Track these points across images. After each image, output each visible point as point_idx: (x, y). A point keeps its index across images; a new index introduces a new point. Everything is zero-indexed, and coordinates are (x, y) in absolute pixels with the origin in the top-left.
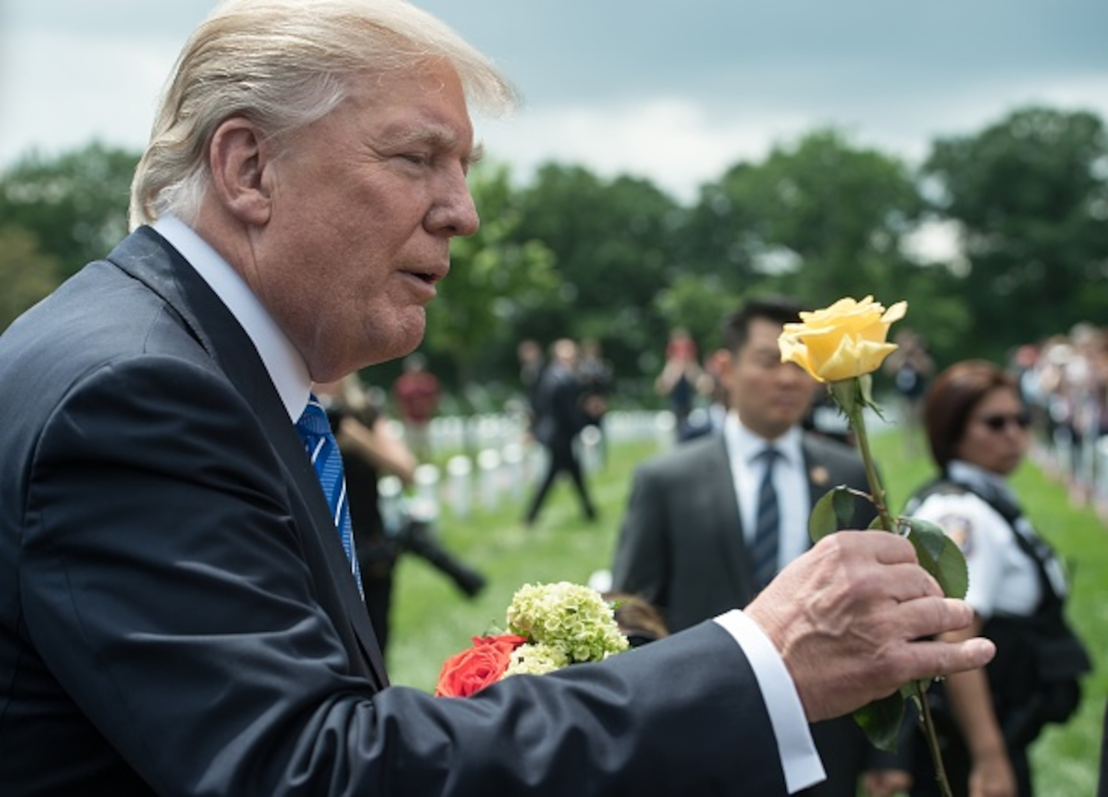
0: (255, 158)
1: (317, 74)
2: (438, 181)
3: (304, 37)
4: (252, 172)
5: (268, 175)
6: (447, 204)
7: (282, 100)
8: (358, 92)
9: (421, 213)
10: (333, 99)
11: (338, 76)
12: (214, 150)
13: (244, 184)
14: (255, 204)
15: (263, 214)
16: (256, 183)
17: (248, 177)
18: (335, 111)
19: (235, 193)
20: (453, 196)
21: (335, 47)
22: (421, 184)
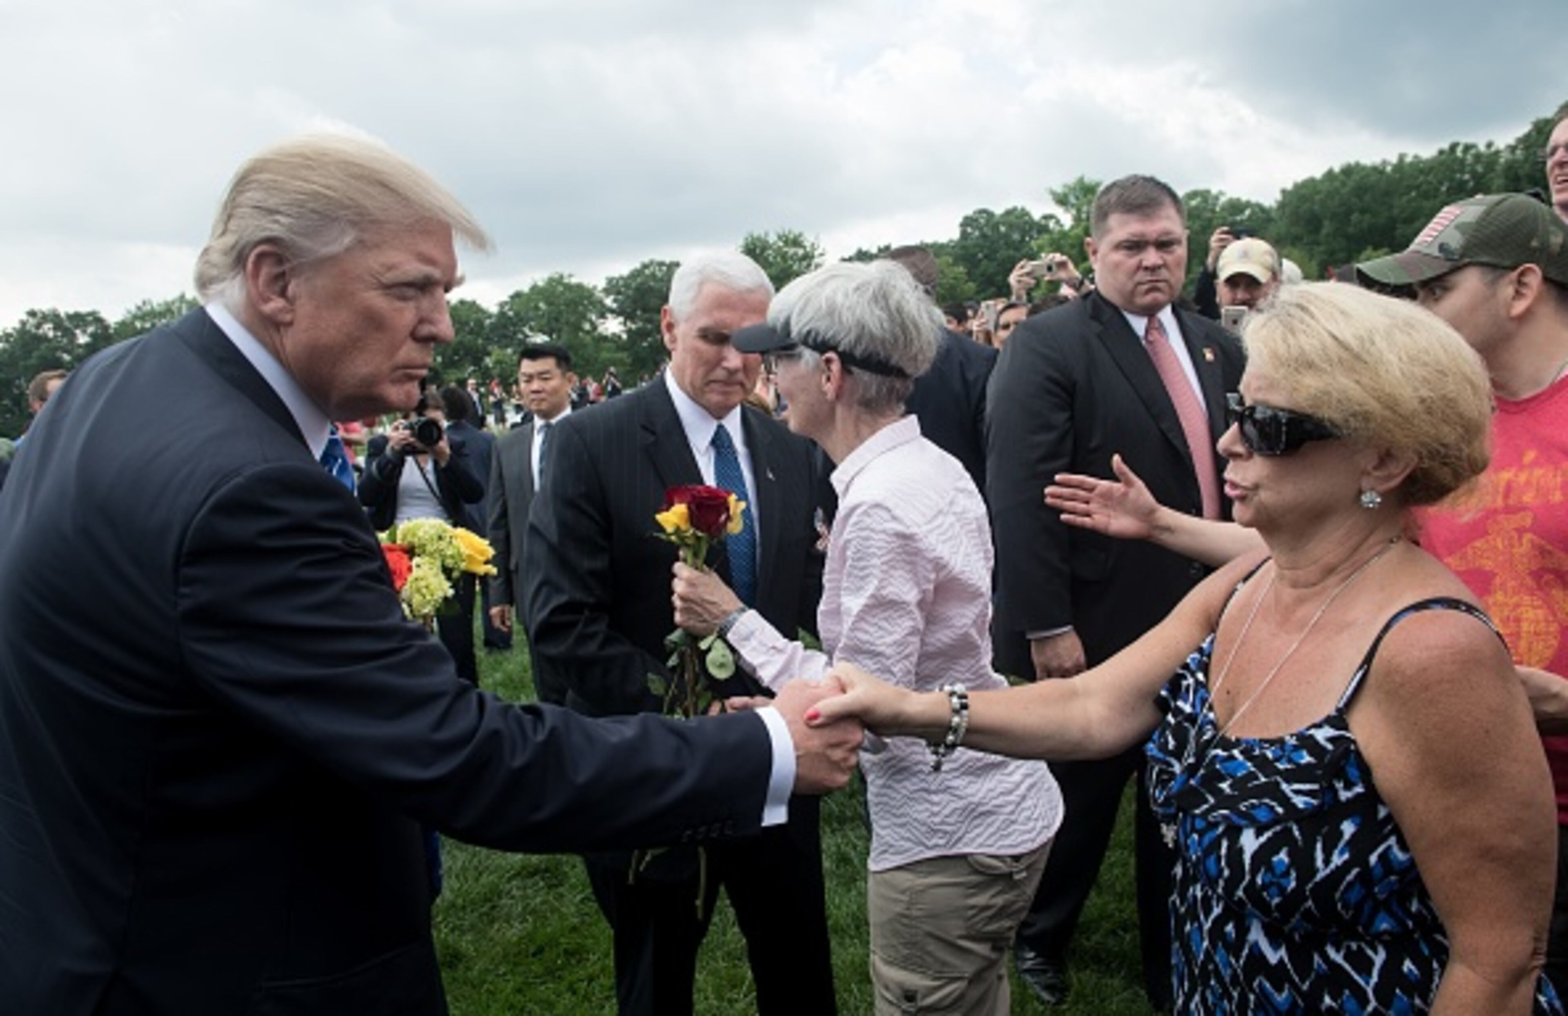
0: (282, 275)
1: (336, 219)
2: (425, 303)
3: (329, 188)
4: (281, 283)
5: (291, 289)
6: (431, 322)
7: (306, 235)
8: (366, 236)
9: (411, 328)
10: (347, 240)
11: (354, 224)
12: (250, 265)
13: (274, 293)
14: (281, 310)
15: (288, 317)
16: (283, 293)
17: (277, 288)
18: (348, 250)
19: (267, 300)
20: (436, 316)
21: (351, 199)
22: (411, 304)
